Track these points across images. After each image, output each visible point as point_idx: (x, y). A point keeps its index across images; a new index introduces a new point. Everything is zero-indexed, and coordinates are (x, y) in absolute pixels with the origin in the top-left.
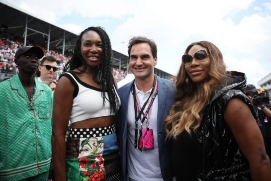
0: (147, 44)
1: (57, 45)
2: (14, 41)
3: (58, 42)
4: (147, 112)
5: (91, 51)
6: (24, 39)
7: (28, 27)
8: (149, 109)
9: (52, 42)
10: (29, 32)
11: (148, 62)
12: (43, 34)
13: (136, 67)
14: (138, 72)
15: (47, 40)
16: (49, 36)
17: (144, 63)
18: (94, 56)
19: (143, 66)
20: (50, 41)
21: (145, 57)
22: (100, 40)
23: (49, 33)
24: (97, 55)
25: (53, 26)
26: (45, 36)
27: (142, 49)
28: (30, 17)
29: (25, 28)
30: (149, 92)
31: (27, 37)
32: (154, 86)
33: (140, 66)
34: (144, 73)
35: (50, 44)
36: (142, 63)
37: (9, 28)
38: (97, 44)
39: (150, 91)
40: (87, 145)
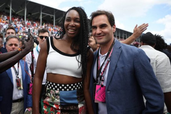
0: (104, 15)
1: (59, 22)
2: (35, 22)
3: (59, 20)
4: (103, 71)
5: (70, 25)
6: (40, 20)
7: (42, 12)
8: (105, 69)
9: (57, 20)
10: (43, 15)
11: (106, 30)
12: (51, 15)
13: (96, 35)
14: (99, 39)
15: (53, 19)
16: (54, 16)
17: (102, 31)
18: (72, 29)
19: (102, 34)
20: (55, 19)
21: (103, 26)
22: (78, 17)
23: (54, 14)
24: (74, 28)
25: (56, 10)
26: (52, 16)
27: (100, 20)
28: (43, 6)
29: (40, 12)
30: (105, 56)
31: (42, 18)
32: (110, 51)
33: (99, 34)
34: (103, 40)
35: (55, 21)
36: (101, 32)
37: (32, 14)
38: (75, 20)
39: (106, 54)
40: (49, 94)
